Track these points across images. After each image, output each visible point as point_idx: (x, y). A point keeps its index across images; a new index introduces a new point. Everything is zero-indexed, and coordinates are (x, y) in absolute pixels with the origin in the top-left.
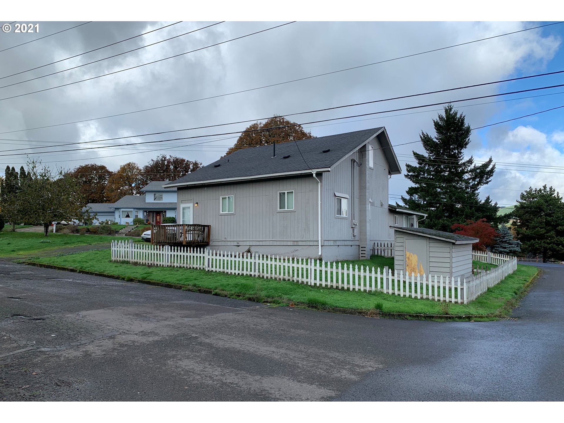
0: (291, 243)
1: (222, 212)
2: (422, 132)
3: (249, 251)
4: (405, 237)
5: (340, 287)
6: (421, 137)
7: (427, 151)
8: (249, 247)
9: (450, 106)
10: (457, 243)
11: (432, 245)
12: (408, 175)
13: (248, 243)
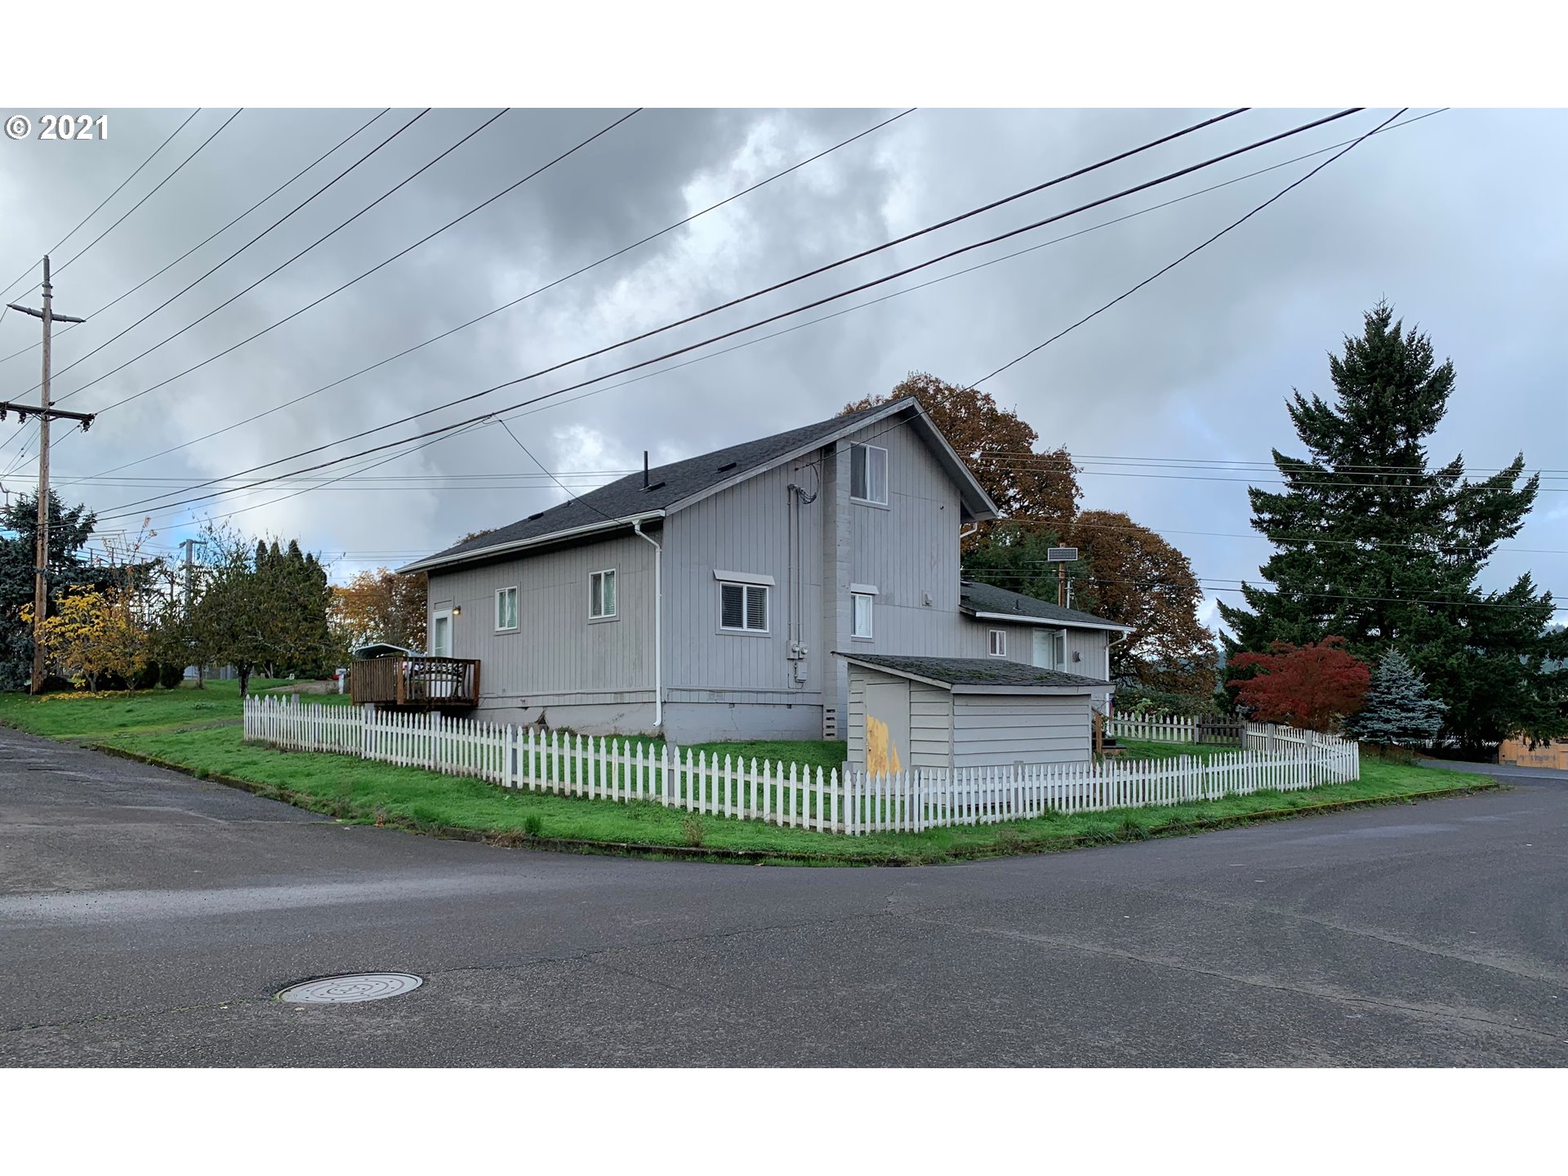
0: (610, 699)
1: (501, 626)
2: (1297, 394)
3: (542, 721)
4: (867, 679)
5: (567, 792)
6: (1291, 409)
7: (1313, 449)
8: (542, 710)
9: (1384, 310)
10: (957, 689)
11: (917, 696)
12: (1262, 521)
13: (541, 702)
